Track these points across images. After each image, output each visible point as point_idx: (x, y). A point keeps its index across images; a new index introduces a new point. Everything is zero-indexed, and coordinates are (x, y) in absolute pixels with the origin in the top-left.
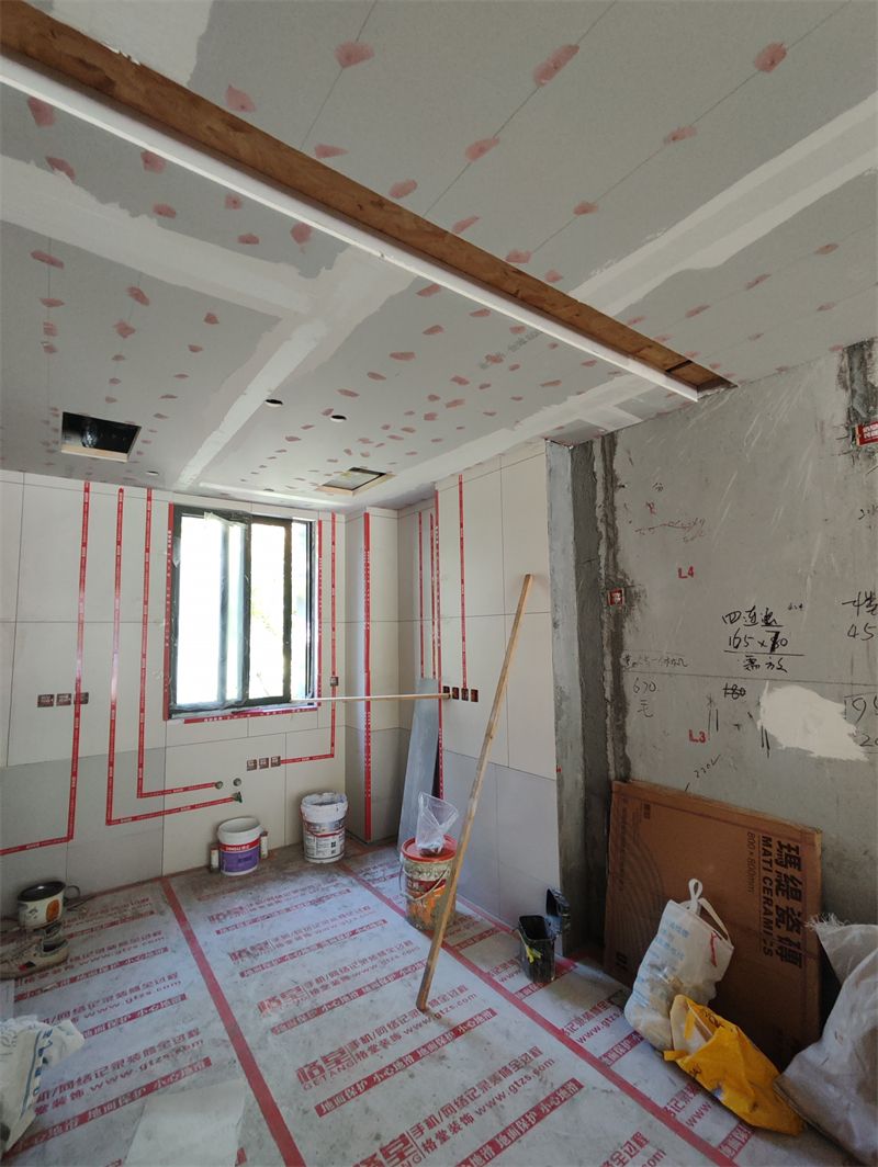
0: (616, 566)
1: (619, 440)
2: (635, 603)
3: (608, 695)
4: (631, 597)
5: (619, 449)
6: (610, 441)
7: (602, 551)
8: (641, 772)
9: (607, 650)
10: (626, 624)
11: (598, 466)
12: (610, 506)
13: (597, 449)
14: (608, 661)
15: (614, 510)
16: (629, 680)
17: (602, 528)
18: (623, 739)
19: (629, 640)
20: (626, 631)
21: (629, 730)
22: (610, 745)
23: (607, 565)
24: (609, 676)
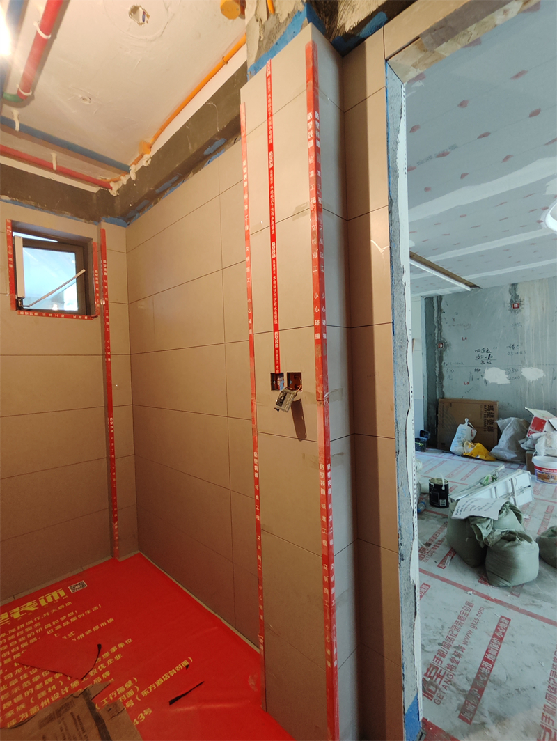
0: (441, 336)
1: (443, 298)
2: (447, 347)
3: (437, 375)
4: (445, 345)
5: (443, 301)
6: (440, 298)
7: (436, 332)
8: (448, 395)
9: (437, 361)
10: (444, 353)
11: (435, 305)
12: (439, 317)
13: (435, 300)
14: (437, 365)
15: (441, 319)
16: (445, 370)
17: (436, 325)
18: (442, 387)
19: (445, 358)
20: (444, 355)
21: (444, 384)
22: (437, 389)
23: (438, 336)
24: (437, 369)
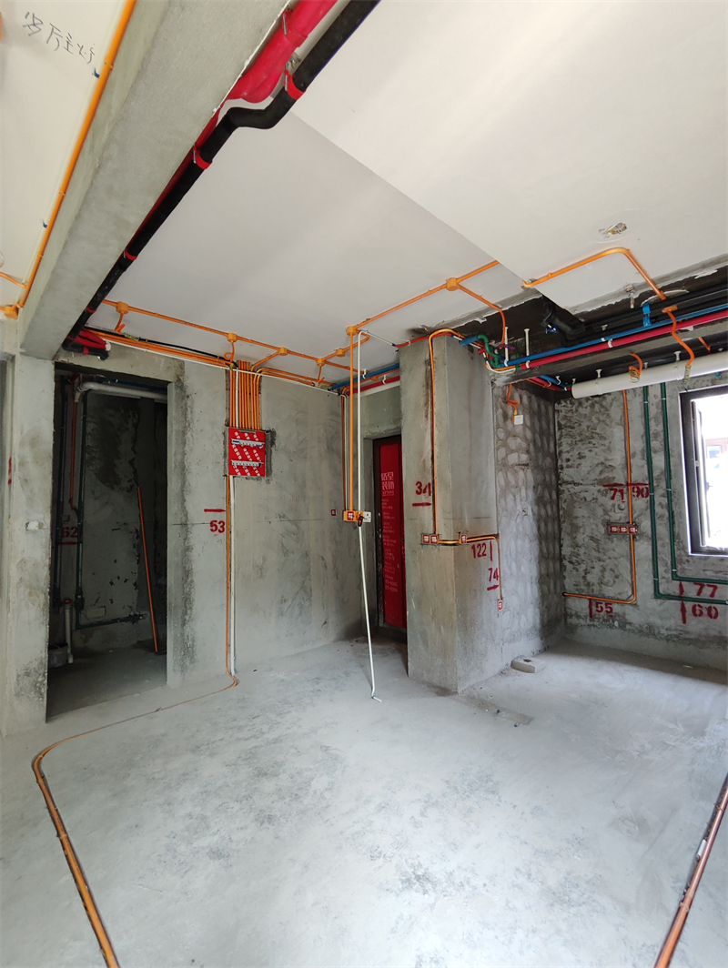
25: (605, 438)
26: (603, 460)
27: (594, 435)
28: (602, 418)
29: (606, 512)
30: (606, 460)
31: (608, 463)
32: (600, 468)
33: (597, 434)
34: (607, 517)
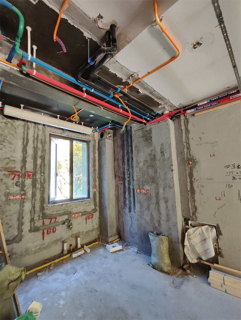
0: (190, 154)
2: (197, 164)
3: (189, 189)
4: (195, 162)
5: (190, 123)
6: (187, 121)
7: (185, 150)
9: (188, 177)
10: (194, 170)
11: (183, 128)
12: (187, 138)
13: (182, 123)
14: (188, 180)
15: (189, 139)
16: (195, 185)
17: (185, 144)
18: (194, 201)
19: (195, 174)
21: (196, 198)
22: (190, 203)
23: (187, 154)
24: (189, 184)
25: (12, 144)
26: (9, 156)
27: (5, 141)
28: (12, 132)
29: (7, 188)
30: (12, 156)
31: (12, 159)
32: (7, 161)
33: (8, 140)
34: (8, 191)
